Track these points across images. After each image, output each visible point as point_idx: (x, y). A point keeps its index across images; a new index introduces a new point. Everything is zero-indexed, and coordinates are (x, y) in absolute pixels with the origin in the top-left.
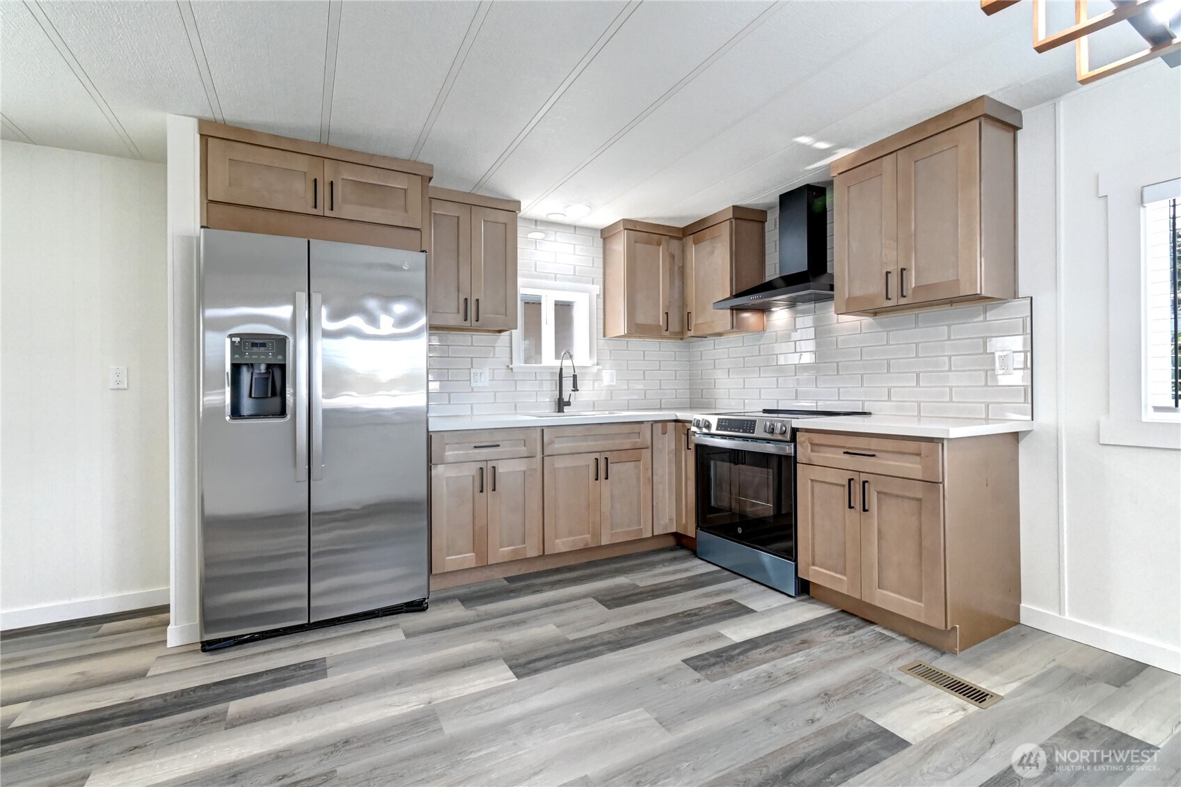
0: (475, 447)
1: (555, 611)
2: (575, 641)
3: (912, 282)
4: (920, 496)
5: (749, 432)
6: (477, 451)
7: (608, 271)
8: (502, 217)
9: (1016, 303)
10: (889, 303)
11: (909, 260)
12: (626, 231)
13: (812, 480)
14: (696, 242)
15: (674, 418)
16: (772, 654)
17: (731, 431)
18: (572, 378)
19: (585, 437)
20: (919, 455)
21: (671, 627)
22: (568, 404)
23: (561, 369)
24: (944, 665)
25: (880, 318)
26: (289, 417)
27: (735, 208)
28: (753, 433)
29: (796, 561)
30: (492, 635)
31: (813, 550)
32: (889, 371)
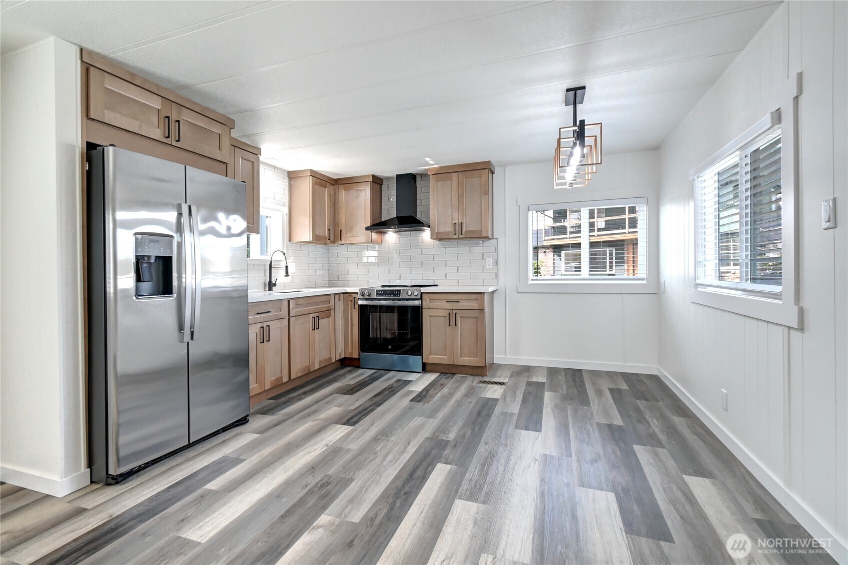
0: (258, 313)
1: (327, 403)
2: (355, 409)
3: (464, 229)
4: (477, 316)
5: (397, 296)
6: (259, 316)
7: (294, 199)
8: (252, 157)
9: (493, 240)
10: (455, 237)
11: (463, 219)
12: (311, 177)
13: (430, 316)
14: (346, 189)
15: (344, 292)
16: (436, 391)
17: (385, 296)
18: (285, 268)
19: (308, 305)
20: (477, 300)
21: (388, 394)
22: (275, 285)
23: (271, 262)
24: (486, 379)
25: (442, 242)
26: (175, 295)
27: (374, 176)
28: (400, 296)
29: (422, 355)
30: (311, 418)
31: (430, 348)
32: (446, 266)
